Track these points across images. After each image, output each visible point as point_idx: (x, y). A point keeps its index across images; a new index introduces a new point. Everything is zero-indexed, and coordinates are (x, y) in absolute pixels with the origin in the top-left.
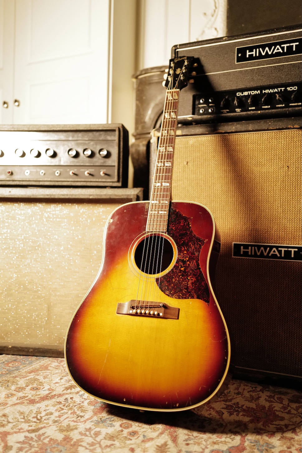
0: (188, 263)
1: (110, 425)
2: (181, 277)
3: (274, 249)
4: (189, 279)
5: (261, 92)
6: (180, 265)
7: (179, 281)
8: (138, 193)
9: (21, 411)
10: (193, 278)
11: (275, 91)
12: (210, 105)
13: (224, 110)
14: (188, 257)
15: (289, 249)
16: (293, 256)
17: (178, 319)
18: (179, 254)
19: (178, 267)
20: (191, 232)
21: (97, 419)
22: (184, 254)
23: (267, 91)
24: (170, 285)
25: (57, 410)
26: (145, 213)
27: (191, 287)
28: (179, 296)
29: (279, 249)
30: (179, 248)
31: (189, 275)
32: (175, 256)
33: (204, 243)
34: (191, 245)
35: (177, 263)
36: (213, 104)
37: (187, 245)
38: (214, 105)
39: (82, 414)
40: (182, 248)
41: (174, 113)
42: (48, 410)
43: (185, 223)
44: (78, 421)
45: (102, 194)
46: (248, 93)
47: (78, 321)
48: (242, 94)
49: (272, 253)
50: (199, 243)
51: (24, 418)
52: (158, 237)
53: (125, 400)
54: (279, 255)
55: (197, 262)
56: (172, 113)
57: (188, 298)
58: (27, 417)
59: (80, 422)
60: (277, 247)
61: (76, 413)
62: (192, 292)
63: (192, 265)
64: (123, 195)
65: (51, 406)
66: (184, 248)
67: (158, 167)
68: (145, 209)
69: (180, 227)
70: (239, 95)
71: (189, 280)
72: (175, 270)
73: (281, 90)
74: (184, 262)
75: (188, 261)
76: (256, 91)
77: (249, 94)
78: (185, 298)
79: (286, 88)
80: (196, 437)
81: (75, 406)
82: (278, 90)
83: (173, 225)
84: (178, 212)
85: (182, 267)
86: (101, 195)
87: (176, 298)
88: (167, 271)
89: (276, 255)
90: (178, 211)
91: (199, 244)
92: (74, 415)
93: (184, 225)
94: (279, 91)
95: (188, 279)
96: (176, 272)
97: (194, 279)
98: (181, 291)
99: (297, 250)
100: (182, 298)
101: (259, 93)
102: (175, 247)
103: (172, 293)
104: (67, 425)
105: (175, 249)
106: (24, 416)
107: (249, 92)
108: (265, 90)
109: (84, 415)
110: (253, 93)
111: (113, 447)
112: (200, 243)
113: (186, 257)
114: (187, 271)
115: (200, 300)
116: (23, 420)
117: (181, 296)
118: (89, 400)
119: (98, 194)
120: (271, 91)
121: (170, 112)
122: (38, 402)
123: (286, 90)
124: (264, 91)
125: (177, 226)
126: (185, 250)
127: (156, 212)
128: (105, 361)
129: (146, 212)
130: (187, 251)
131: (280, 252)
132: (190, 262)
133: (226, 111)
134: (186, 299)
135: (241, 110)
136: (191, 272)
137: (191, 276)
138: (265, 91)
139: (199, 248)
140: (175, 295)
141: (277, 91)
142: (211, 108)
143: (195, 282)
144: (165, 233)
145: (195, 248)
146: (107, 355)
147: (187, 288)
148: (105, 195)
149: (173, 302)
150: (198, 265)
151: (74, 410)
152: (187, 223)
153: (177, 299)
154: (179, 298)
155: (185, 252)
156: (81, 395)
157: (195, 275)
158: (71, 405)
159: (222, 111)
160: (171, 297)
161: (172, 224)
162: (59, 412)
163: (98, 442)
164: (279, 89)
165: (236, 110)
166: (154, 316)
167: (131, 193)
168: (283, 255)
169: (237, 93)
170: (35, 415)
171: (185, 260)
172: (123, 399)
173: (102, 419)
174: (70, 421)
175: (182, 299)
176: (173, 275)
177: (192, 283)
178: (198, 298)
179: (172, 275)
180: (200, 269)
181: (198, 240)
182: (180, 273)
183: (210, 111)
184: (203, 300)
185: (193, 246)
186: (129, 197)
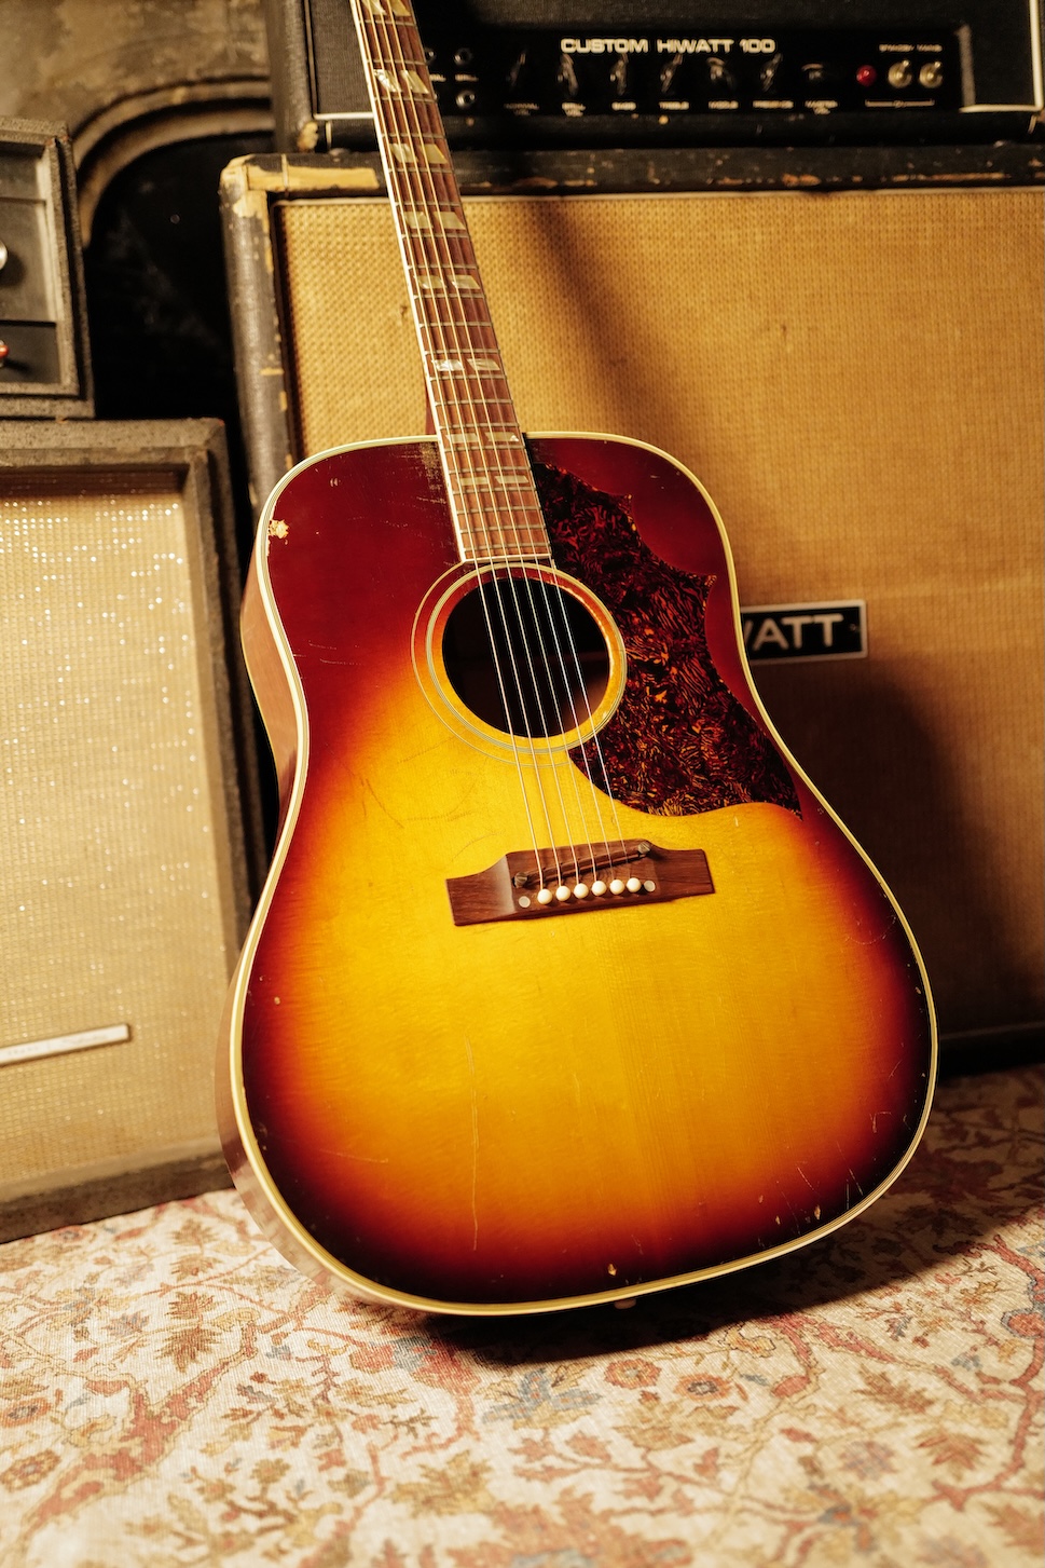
0: (674, 670)
1: (579, 1400)
2: (664, 728)
3: (769, 624)
4: (697, 731)
5: (652, 46)
6: (647, 684)
7: (663, 746)
8: (207, 442)
9: (138, 1521)
10: (713, 726)
11: (699, 48)
12: (460, 78)
13: (519, 106)
14: (666, 649)
15: (818, 619)
16: (828, 639)
17: (713, 891)
18: (628, 644)
19: (642, 691)
20: (645, 552)
21: (492, 1402)
22: (645, 640)
23: (672, 46)
24: (633, 766)
25: (280, 1442)
26: (432, 487)
27: (716, 761)
28: (684, 803)
29: (787, 621)
30: (619, 617)
31: (695, 719)
32: (616, 649)
33: (706, 589)
34: (660, 602)
35: (630, 675)
36: (471, 74)
37: (647, 604)
38: (475, 79)
39: (404, 1413)
40: (632, 618)
41: (415, 73)
42: (238, 1460)
43: (609, 517)
44: (435, 1441)
45: (36, 445)
46: (606, 46)
47: (277, 1000)
48: (583, 45)
49: (762, 638)
50: (685, 590)
51: (190, 1542)
52: (520, 584)
53: (613, 1272)
54: (784, 644)
55: (705, 663)
56: (405, 73)
57: (722, 806)
58: (188, 1528)
59: (450, 1441)
60: (777, 617)
61: (371, 1418)
62: (727, 780)
63: (690, 675)
64: (144, 450)
65: (232, 1440)
66: (639, 615)
67: (424, 291)
68: (425, 471)
69: (596, 537)
70: (571, 50)
71: (699, 735)
72: (633, 704)
73: (721, 47)
74: (660, 672)
75: (670, 663)
76: (633, 42)
77: (610, 49)
78: (711, 807)
79: (737, 41)
80: (897, 1307)
81: (324, 1397)
82: (711, 46)
83: (564, 528)
84: (568, 477)
85: (655, 691)
86: (45, 451)
87: (675, 814)
88: (605, 715)
89: (776, 645)
90: (565, 472)
91: (693, 597)
92: (380, 1426)
93: (610, 525)
94: (716, 49)
95: (693, 732)
96: (640, 711)
97: (717, 730)
98: (683, 782)
99: (838, 618)
100: (701, 809)
101: (646, 49)
102: (603, 618)
103: (652, 796)
104: (426, 1476)
105: (606, 623)
106: (177, 1534)
107: (609, 42)
108: (664, 42)
109: (423, 1411)
110: (622, 46)
111: (720, 1461)
112: (690, 591)
113: (659, 651)
114: (678, 702)
115: (765, 804)
116: (202, 1550)
117: (691, 802)
118: (346, 1356)
119: (19, 445)
120: (686, 46)
121: (398, 68)
122: (150, 1458)
123: (736, 48)
124: (661, 46)
125: (584, 531)
126: (643, 624)
127: (486, 480)
128: (475, 1140)
129: (434, 482)
130: (655, 624)
131: (787, 631)
132: (680, 668)
133: (530, 110)
134: (715, 808)
135: (582, 107)
136: (696, 704)
137: (702, 721)
138: (665, 46)
139: (695, 614)
140: (670, 804)
141: (707, 48)
142: (466, 92)
143: (723, 740)
144: (545, 562)
145: (677, 609)
146: (475, 1112)
147: (704, 769)
148: (62, 451)
149: (669, 831)
150: (713, 675)
151: (352, 1413)
152: (619, 518)
153: (683, 818)
154: (687, 812)
155: (649, 632)
156: (276, 1350)
157: (713, 714)
158: (299, 1399)
159: (509, 106)
160: (654, 813)
161: (561, 524)
162: (295, 1444)
163: (643, 1471)
164: (715, 43)
165: (566, 106)
166: (627, 900)
167: (178, 440)
168: (798, 641)
169: (565, 42)
170: (222, 1507)
171: (657, 661)
172: (607, 1270)
173: (514, 1394)
174: (407, 1454)
175: (700, 812)
176: (632, 727)
177: (716, 747)
178: (756, 798)
179: (628, 725)
180: (723, 688)
181: (677, 577)
182: (658, 713)
183: (461, 101)
184: (777, 803)
185: (671, 606)
186: (177, 460)
